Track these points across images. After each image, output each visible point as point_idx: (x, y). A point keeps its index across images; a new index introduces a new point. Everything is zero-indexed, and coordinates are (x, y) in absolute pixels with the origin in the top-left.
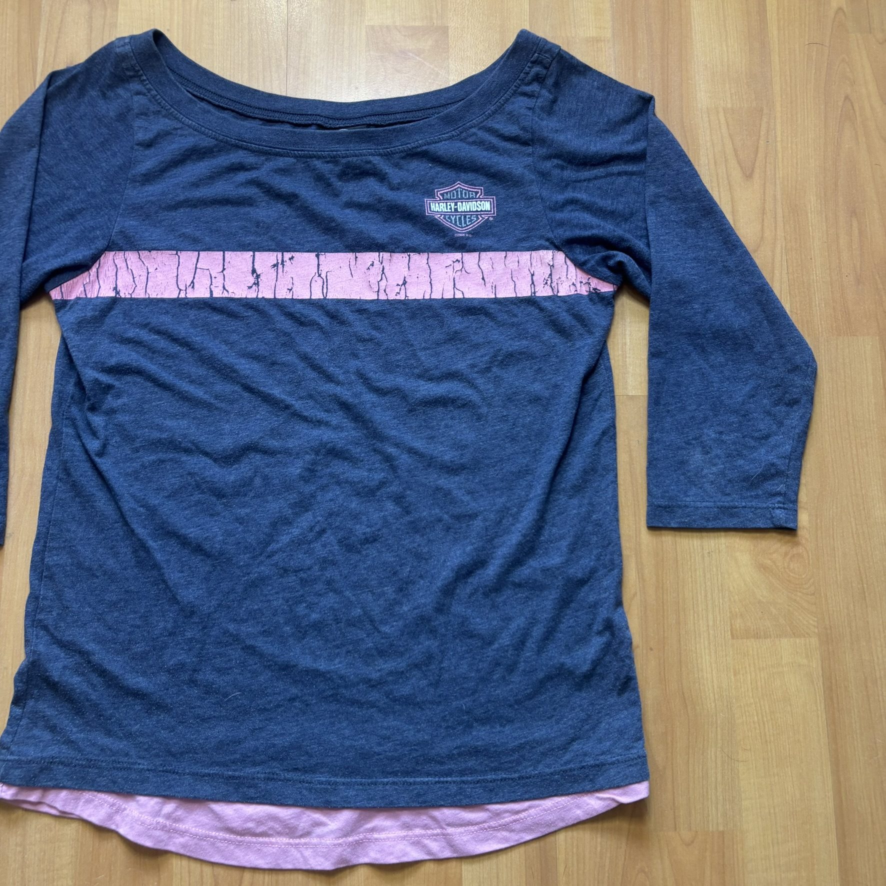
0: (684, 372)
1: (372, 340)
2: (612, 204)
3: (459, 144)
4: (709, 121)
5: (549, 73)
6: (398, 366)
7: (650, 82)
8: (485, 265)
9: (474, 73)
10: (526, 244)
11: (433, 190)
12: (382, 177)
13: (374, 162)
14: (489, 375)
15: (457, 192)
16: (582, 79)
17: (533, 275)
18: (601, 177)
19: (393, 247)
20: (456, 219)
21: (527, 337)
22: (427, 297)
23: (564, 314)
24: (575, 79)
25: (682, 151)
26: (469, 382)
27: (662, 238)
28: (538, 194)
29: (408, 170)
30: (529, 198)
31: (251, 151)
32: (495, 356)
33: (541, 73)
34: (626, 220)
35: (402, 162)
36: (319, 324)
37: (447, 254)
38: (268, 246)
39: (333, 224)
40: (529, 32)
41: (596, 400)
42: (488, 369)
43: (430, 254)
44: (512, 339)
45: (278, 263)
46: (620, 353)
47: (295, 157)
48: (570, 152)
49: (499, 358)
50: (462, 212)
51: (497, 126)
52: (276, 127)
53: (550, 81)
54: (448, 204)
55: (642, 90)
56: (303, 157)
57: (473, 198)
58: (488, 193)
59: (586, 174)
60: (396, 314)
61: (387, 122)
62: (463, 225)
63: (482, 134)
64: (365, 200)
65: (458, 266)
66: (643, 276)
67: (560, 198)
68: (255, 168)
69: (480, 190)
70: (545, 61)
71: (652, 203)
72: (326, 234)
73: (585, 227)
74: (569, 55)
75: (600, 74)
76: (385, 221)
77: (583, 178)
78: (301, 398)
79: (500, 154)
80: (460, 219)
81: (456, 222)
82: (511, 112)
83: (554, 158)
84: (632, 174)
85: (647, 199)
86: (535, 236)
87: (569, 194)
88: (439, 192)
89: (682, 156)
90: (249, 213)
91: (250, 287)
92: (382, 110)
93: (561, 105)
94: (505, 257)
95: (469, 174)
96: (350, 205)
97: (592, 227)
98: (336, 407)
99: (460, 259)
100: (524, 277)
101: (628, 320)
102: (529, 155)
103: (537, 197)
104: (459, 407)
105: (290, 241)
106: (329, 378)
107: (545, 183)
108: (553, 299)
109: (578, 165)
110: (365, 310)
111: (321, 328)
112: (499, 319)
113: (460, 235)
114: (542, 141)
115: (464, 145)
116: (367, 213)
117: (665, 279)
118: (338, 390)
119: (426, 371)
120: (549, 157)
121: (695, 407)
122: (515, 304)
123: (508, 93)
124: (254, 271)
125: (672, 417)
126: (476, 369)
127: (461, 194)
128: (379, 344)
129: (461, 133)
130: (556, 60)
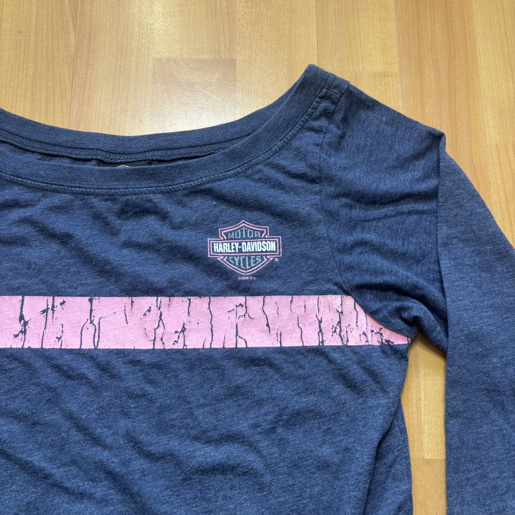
0: (484, 433)
1: (145, 395)
2: (403, 244)
3: (244, 182)
4: (499, 158)
5: (338, 108)
6: (172, 426)
7: (438, 117)
8: (270, 309)
9: (261, 107)
10: (313, 288)
11: (217, 229)
12: (163, 216)
13: (155, 201)
14: (273, 436)
15: (242, 231)
16: (370, 114)
17: (320, 322)
18: (391, 216)
19: (173, 291)
20: (239, 261)
21: (315, 393)
22: (207, 346)
23: (355, 366)
24: (363, 114)
25: (475, 190)
26: (251, 446)
27: (456, 283)
28: (326, 235)
29: (191, 208)
30: (316, 239)
31: (27, 187)
32: (280, 415)
33: (329, 108)
34: (418, 262)
35: (186, 199)
36: (87, 378)
37: (230, 298)
38: (38, 289)
39: (108, 267)
40: (317, 67)
41: (390, 467)
42: (273, 430)
43: (212, 298)
44: (299, 394)
45: (48, 308)
46: (415, 409)
47: (73, 193)
48: (359, 191)
49: (285, 418)
50: (246, 252)
51: (283, 163)
52: (55, 162)
53: (338, 117)
54: (232, 244)
55: (431, 126)
56: (80, 194)
57: (258, 238)
58: (274, 233)
59: (375, 212)
60: (172, 366)
61: (171, 158)
62: (248, 267)
63: (268, 171)
64: (145, 240)
65: (241, 311)
66: (439, 328)
67: (349, 239)
68: (31, 205)
69: (265, 229)
70: (333, 97)
71: (445, 245)
72: (102, 277)
73: (376, 272)
74: (358, 90)
75: (388, 109)
76: (165, 262)
77: (372, 217)
78: (64, 465)
79: (287, 192)
80: (244, 260)
81: (239, 264)
82: (298, 148)
83: (343, 196)
84: (423, 212)
85: (440, 241)
86: (322, 280)
87: (358, 235)
88: (223, 231)
89: (474, 196)
90: (20, 253)
91: (16, 336)
92: (166, 144)
93: (350, 140)
94: (291, 301)
95: (254, 213)
96: (128, 244)
97: (383, 273)
98: (102, 475)
99: (243, 303)
100: (311, 324)
101: (422, 372)
102: (316, 193)
103: (324, 238)
104: (239, 475)
105: (62, 285)
106: (96, 441)
107: (332, 223)
108: (343, 349)
109: (366, 204)
110: (138, 361)
111: (89, 382)
112: (285, 371)
113: (244, 278)
114: (330, 180)
115: (249, 182)
116: (146, 253)
117: (462, 331)
118: (104, 455)
119: (204, 432)
120: (338, 196)
121: (496, 475)
122: (302, 354)
123: (295, 128)
124: (22, 317)
125: (473, 486)
126: (259, 430)
127: (246, 233)
128: (152, 401)
129: (246, 169)
130: (344, 96)
